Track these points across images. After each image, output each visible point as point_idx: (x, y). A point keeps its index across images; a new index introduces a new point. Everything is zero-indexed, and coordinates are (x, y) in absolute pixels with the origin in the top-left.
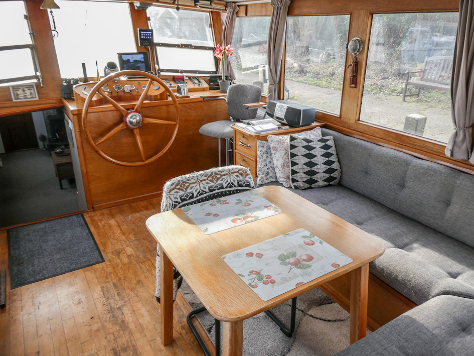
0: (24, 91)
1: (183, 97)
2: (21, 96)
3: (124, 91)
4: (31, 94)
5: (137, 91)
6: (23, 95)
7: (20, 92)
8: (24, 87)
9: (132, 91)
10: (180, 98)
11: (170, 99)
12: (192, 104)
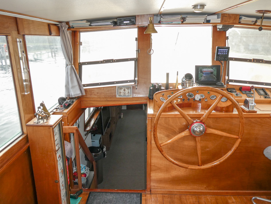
0: (124, 90)
1: (249, 112)
2: (122, 94)
3: (194, 99)
4: (128, 93)
5: (206, 100)
6: (123, 93)
7: (122, 91)
8: (125, 88)
9: (202, 100)
10: (246, 112)
11: (235, 112)
12: (258, 119)
